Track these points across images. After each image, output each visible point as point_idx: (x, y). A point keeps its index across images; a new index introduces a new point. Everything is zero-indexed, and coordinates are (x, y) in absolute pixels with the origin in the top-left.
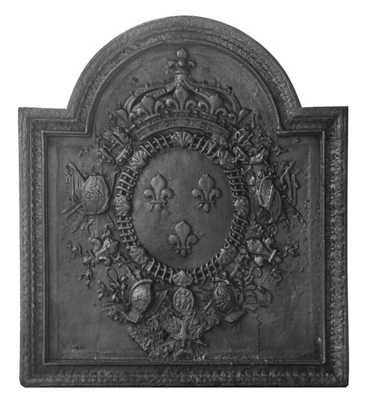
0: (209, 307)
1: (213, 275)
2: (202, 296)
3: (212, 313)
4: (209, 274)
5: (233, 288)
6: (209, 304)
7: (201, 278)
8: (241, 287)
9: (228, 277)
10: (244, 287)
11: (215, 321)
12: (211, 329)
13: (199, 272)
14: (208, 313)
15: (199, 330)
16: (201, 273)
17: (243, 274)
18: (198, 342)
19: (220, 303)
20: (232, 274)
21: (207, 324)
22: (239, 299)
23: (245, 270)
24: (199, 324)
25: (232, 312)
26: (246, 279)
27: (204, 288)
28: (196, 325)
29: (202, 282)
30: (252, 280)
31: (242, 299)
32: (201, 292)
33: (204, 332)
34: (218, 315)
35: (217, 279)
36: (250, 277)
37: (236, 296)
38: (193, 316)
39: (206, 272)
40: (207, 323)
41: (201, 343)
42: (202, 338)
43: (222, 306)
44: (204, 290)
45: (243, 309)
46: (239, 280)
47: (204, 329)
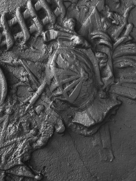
0: (40, 97)
1: (45, 28)
2: (22, 75)
3: (48, 108)
4: (36, 25)
5: (89, 53)
6: (39, 89)
7: (19, 35)
8: (107, 51)
9: (77, 29)
10: (113, 50)
11: (55, 125)
12: (47, 144)
13: (13, 21)
14: (38, 108)
15: (20, 146)
16: (17, 25)
17: (109, 20)
18: (20, 173)
19: (63, 85)
20: (85, 24)
21: (37, 133)
22: (102, 75)
23: (114, 12)
24: (20, 133)
25: (90, 104)
26: (116, 32)
27: (26, 55)
28: (13, 136)
29: (22, 44)
30: (130, 35)
31: (110, 74)
32: (19, 66)
33: (31, 151)
34: (60, 113)
35: (54, 34)
36: (125, 29)
37: (97, 69)
38: (6, 117)
39: (28, 21)
40: (37, 130)
41: (28, 174)
42: (28, 162)
43: (68, 92)
44: (26, 60)
45: (114, 98)
46: (101, 35)
47: (31, 143)
